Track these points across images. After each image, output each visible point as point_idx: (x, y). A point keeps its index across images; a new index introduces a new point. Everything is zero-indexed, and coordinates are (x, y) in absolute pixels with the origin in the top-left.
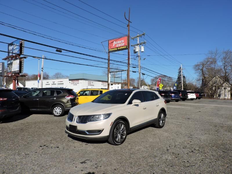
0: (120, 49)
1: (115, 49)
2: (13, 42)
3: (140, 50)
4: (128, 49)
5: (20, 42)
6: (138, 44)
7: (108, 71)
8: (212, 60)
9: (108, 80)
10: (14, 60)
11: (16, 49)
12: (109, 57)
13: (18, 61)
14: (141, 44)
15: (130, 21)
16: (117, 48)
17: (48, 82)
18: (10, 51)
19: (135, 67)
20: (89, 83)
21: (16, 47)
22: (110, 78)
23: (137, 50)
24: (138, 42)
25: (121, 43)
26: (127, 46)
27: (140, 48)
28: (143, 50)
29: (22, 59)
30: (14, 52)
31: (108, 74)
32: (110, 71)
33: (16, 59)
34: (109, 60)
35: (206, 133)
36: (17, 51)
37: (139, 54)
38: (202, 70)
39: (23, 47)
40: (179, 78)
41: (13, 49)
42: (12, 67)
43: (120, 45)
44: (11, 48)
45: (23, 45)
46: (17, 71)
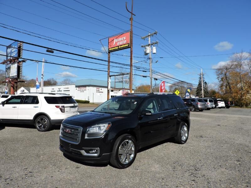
0: (121, 48)
1: (116, 48)
2: (11, 44)
3: (152, 52)
4: (130, 47)
5: (19, 45)
6: (149, 45)
7: (108, 74)
8: (237, 64)
9: (108, 86)
10: (12, 63)
11: (14, 52)
12: (109, 57)
13: (16, 65)
14: (152, 45)
15: (133, 13)
16: (118, 46)
17: (53, 89)
18: (9, 54)
19: (146, 71)
20: (98, 89)
21: (14, 50)
22: (110, 84)
23: (148, 52)
24: (150, 42)
25: (122, 41)
26: (129, 44)
27: (152, 49)
28: (154, 51)
29: (21, 63)
30: (12, 56)
31: (108, 78)
32: (110, 75)
33: (14, 63)
34: (109, 62)
35: (220, 166)
36: (15, 54)
37: (150, 55)
38: (226, 75)
39: (21, 50)
40: (200, 84)
41: (11, 52)
42: (10, 72)
43: (121, 43)
44: (9, 50)
45: (21, 48)
46: (16, 76)
